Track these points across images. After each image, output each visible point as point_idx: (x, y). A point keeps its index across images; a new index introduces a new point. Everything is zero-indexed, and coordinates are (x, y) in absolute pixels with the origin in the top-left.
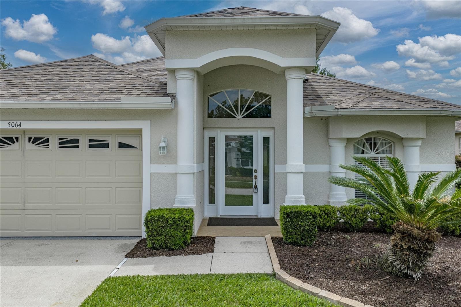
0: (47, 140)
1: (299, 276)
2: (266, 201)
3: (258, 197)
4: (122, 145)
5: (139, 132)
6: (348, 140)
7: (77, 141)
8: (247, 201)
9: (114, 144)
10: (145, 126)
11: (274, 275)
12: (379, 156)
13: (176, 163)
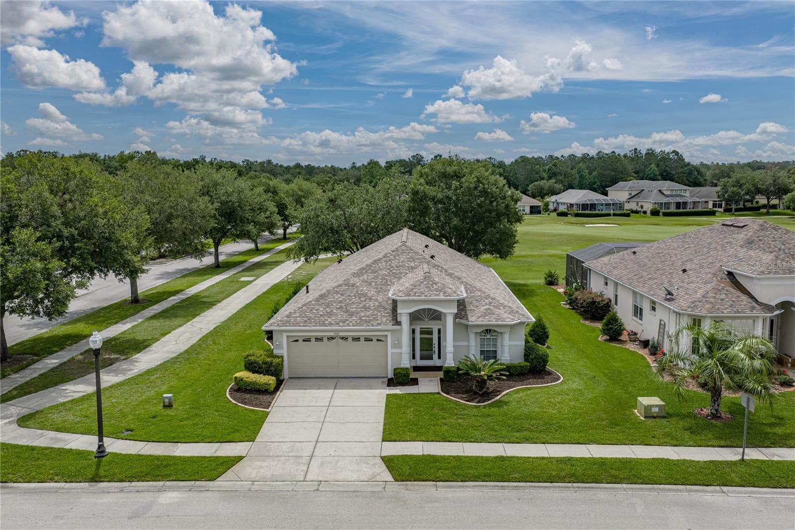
0: (347, 338)
1: (445, 393)
2: (439, 358)
3: (436, 356)
4: (378, 340)
5: (386, 336)
6: (476, 333)
7: (359, 338)
8: (431, 358)
9: (375, 340)
10: (389, 334)
11: (439, 393)
12: (492, 337)
13: (401, 348)
